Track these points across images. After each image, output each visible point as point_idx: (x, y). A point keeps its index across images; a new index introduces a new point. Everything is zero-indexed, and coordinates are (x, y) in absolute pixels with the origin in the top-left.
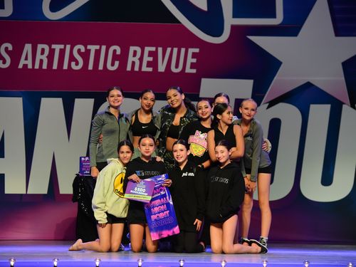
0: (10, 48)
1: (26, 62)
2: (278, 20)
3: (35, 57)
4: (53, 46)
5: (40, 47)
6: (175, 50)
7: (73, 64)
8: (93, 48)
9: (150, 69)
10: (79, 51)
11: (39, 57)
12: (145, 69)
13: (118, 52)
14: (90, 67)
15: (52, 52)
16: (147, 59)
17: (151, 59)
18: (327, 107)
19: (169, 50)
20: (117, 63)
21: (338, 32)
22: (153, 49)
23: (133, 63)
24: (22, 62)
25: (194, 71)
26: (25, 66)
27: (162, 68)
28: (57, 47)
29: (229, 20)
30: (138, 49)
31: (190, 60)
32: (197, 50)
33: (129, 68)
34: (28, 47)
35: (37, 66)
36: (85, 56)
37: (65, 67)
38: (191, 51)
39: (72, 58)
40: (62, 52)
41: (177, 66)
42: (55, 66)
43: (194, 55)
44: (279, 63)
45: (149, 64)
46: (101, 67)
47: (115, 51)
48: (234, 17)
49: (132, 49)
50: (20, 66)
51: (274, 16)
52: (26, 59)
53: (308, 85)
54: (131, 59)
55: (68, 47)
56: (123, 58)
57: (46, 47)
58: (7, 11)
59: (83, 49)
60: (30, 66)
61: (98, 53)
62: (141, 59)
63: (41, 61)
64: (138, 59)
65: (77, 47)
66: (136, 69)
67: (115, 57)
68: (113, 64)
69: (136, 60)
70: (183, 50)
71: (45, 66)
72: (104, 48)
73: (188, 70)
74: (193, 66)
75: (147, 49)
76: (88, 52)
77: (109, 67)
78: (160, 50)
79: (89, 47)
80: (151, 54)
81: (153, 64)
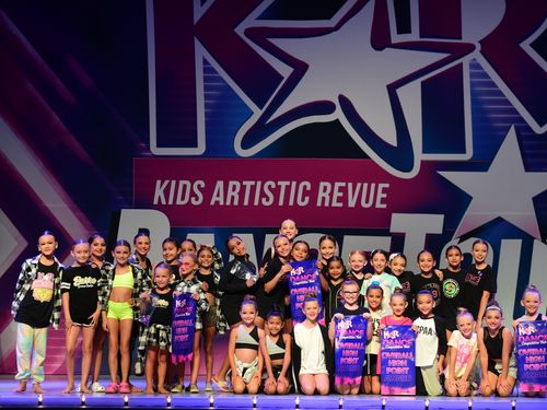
0: (203, 185)
1: (218, 199)
2: (468, 155)
3: (226, 193)
4: (245, 183)
5: (231, 183)
6: (366, 185)
7: (264, 200)
8: (283, 184)
9: (341, 205)
10: (270, 187)
11: (230, 193)
12: (335, 204)
13: (309, 188)
14: (281, 203)
15: (243, 188)
16: (337, 194)
17: (341, 194)
18: (519, 242)
19: (359, 185)
20: (307, 199)
21: (529, 167)
22: (343, 184)
23: (324, 198)
24: (214, 199)
25: (384, 206)
26: (217, 202)
27: (352, 203)
28: (248, 184)
29: (419, 156)
30: (328, 185)
31: (381, 195)
32: (387, 185)
33: (319, 204)
34: (220, 184)
35: (228, 203)
36: (276, 191)
37: (256, 203)
38: (381, 186)
39: (263, 194)
40: (253, 188)
41: (367, 202)
42: (246, 203)
43: (384, 190)
44: (470, 198)
45: (339, 200)
46: (291, 203)
47: (305, 187)
48: (424, 152)
49: (322, 184)
50: (212, 203)
51: (463, 151)
52: (218, 195)
53: (499, 220)
54: (321, 194)
55: (259, 183)
56: (313, 194)
57: (238, 184)
58: (200, 149)
59: (273, 186)
60: (222, 203)
61: (288, 189)
62: (331, 195)
63: (233, 197)
64: (328, 194)
65: (268, 183)
66: (327, 204)
67: (305, 193)
68: (303, 200)
69: (327, 195)
70: (373, 185)
71: (236, 203)
72: (294, 183)
73: (379, 205)
74: (383, 201)
75: (337, 185)
76: (279, 188)
77: (300, 203)
78: (350, 185)
79: (279, 183)
80: (340, 189)
81: (344, 199)
